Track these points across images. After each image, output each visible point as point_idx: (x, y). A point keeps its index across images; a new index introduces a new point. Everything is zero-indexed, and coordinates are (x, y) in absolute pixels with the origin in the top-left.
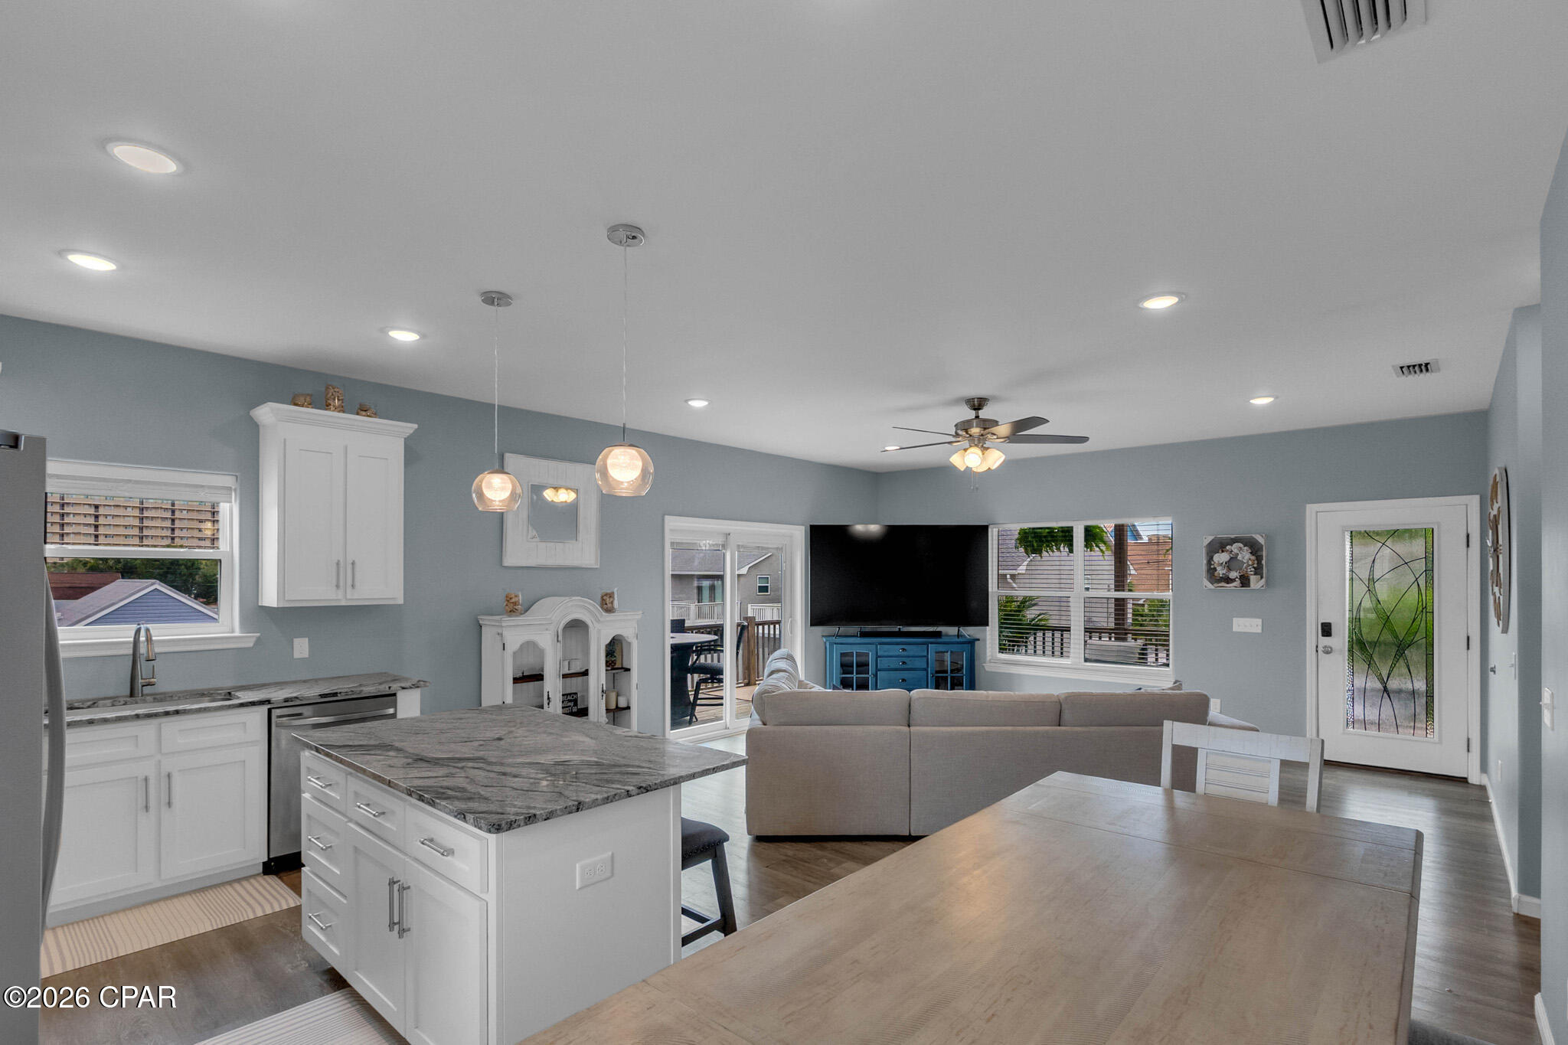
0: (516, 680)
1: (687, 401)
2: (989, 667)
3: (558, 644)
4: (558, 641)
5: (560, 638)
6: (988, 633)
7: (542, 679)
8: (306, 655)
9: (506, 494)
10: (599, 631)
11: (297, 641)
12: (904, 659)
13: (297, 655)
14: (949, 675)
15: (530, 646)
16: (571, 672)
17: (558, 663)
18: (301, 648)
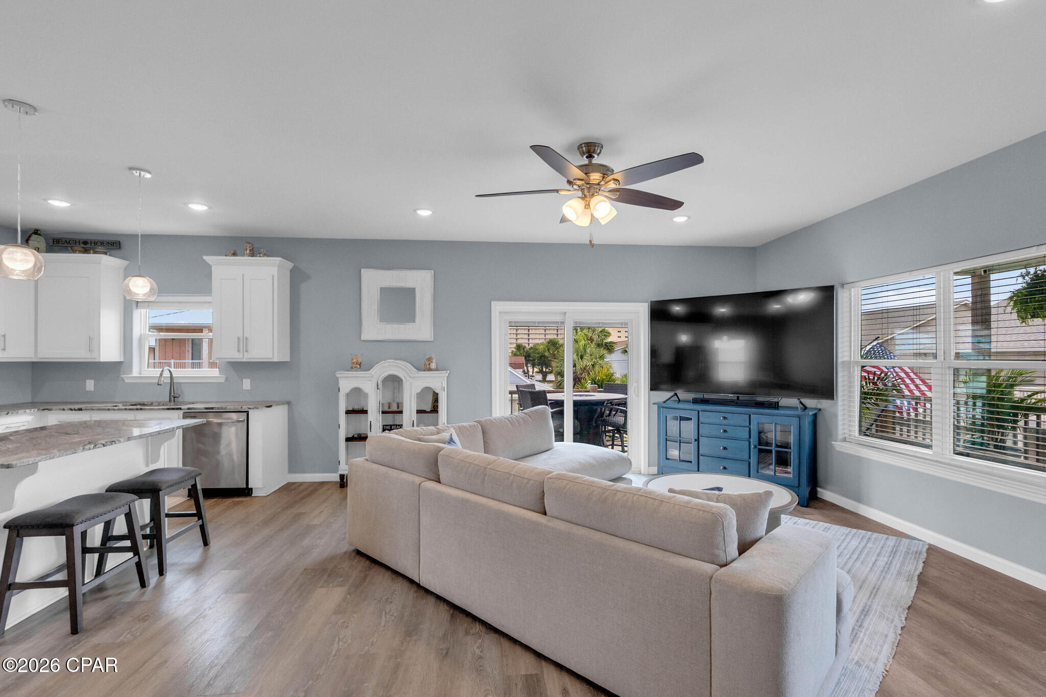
0: (348, 412)
1: (415, 210)
2: (839, 446)
3: (378, 390)
4: (378, 389)
5: (380, 386)
6: (840, 408)
7: (367, 413)
8: (249, 388)
9: (147, 290)
10: (411, 384)
11: (244, 381)
12: (726, 428)
13: (244, 388)
14: (773, 448)
15: (357, 392)
16: (390, 410)
17: (378, 403)
18: (247, 384)
